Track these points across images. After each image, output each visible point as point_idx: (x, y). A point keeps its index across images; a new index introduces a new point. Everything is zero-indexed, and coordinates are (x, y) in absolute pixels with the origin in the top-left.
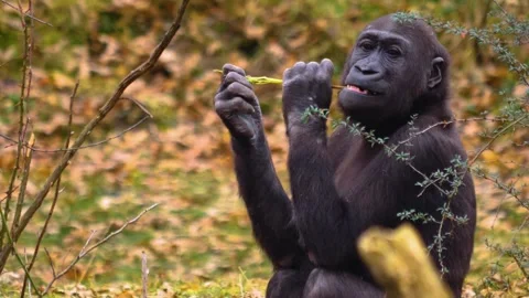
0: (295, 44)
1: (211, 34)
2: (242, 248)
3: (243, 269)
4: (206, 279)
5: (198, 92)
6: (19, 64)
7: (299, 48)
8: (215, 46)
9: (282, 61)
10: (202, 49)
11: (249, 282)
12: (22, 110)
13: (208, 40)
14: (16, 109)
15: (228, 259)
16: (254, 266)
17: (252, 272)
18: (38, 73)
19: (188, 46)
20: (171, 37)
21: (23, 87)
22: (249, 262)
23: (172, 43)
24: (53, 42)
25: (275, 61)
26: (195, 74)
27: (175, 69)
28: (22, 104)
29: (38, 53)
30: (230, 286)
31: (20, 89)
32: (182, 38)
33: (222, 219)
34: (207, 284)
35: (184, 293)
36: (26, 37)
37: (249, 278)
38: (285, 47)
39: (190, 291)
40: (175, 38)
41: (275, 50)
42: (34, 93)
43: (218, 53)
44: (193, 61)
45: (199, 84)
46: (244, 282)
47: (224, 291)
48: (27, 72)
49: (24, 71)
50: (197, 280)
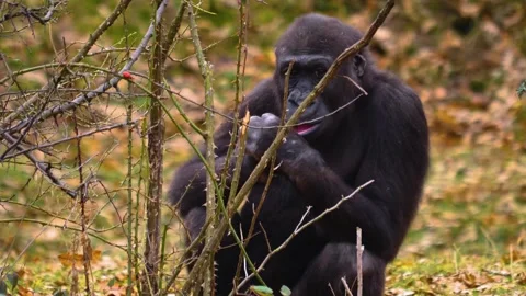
0: (508, 22)
1: (425, 12)
2: (456, 225)
3: (458, 246)
4: (421, 256)
5: (412, 71)
6: (234, 42)
7: (514, 26)
8: (429, 24)
9: (497, 39)
10: (417, 27)
11: (463, 259)
12: (238, 88)
13: (423, 18)
14: (232, 87)
15: (442, 236)
16: (468, 243)
17: (466, 248)
18: (253, 51)
19: (403, 24)
20: (386, 15)
21: (239, 65)
22: (463, 239)
23: (386, 21)
24: (269, 20)
25: (489, 39)
26: (410, 52)
27: (390, 47)
28: (237, 82)
29: (253, 30)
30: (444, 262)
31: (235, 68)
32: (396, 17)
33: (436, 196)
34: (422, 260)
35: (399, 269)
36: (242, 15)
37: (464, 254)
38: (500, 25)
39: (404, 268)
40: (389, 16)
41: (490, 28)
42: (250, 71)
43: (432, 32)
44: (408, 39)
45: (414, 62)
46: (459, 260)
47: (439, 268)
48: (243, 50)
49: (239, 49)
50: (411, 257)
